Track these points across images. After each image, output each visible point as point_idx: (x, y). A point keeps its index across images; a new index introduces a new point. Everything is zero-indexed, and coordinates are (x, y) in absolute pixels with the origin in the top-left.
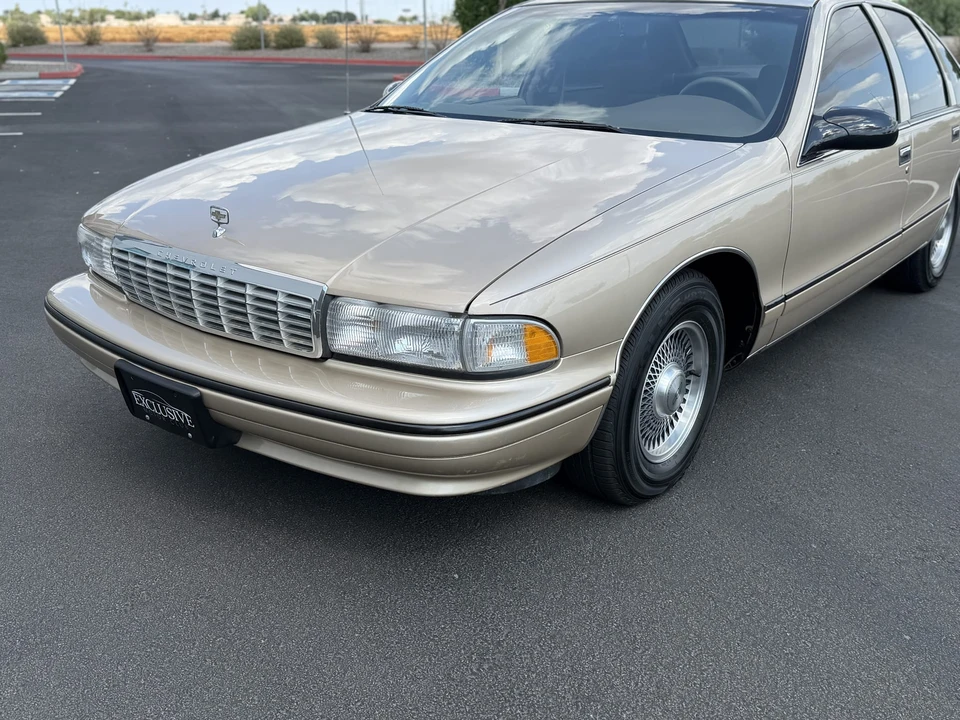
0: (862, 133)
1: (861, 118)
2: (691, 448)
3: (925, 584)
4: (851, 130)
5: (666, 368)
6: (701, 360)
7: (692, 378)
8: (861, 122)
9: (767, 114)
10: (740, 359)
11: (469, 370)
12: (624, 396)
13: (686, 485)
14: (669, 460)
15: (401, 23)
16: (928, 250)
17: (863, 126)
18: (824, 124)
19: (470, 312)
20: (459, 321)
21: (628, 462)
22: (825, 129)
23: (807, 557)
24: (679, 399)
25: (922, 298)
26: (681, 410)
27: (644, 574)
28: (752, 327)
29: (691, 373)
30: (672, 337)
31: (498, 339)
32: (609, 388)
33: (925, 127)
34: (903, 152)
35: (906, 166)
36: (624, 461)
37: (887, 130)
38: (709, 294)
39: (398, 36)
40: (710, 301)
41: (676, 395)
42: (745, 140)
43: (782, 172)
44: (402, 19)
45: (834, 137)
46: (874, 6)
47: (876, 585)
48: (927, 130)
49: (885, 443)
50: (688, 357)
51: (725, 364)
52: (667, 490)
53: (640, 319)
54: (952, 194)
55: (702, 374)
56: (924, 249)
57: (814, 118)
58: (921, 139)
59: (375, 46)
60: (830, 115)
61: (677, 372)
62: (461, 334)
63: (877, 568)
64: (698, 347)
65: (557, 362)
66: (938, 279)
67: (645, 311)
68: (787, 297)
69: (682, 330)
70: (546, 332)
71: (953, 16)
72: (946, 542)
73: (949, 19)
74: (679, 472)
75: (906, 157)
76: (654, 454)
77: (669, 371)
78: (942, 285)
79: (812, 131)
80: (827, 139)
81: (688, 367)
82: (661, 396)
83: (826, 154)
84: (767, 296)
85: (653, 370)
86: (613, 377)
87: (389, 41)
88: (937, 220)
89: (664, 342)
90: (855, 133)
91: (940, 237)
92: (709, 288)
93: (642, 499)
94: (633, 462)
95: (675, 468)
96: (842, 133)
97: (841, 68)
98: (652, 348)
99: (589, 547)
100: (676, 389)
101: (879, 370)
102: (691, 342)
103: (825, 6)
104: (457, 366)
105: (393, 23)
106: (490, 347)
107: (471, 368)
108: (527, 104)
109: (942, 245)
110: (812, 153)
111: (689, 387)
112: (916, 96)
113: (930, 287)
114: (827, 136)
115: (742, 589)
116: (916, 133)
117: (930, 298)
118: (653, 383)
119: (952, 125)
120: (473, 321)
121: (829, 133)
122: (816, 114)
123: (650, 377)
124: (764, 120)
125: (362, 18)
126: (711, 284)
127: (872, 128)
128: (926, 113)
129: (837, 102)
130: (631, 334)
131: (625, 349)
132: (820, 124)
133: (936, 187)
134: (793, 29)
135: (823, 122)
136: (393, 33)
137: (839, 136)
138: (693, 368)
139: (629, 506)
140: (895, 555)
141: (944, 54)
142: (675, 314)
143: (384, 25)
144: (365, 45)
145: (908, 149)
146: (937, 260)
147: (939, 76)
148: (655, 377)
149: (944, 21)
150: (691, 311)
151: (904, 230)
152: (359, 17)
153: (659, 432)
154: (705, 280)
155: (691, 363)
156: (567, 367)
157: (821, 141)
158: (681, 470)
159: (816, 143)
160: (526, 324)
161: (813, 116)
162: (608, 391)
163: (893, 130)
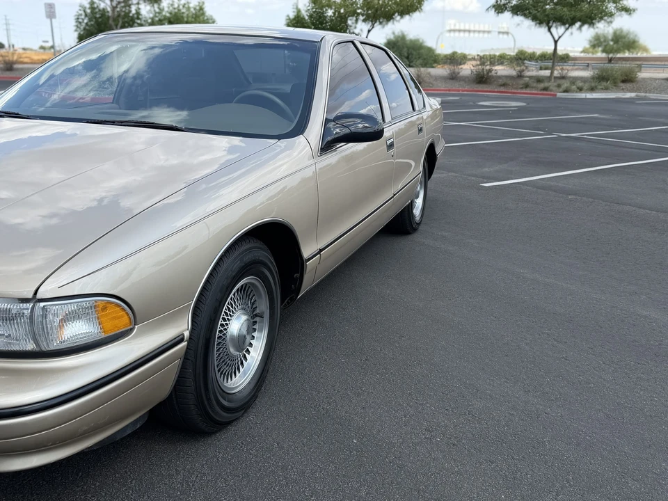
0: (360, 131)
1: (359, 121)
2: (262, 373)
3: (434, 459)
4: (352, 129)
5: (235, 316)
6: (263, 306)
7: (258, 319)
8: (359, 123)
9: (296, 118)
10: (293, 299)
11: (44, 349)
12: (200, 345)
13: (260, 405)
14: (245, 388)
15: (42, 51)
16: (410, 207)
17: (361, 126)
18: (334, 125)
19: (39, 296)
20: (30, 306)
21: (208, 399)
22: (334, 129)
23: (351, 452)
24: (248, 337)
25: (410, 237)
26: (251, 345)
27: (227, 494)
28: (299, 275)
29: (256, 315)
30: (238, 290)
31: (69, 318)
32: (184, 344)
33: (401, 125)
34: (389, 142)
35: (392, 152)
36: (204, 398)
37: (376, 128)
38: (264, 255)
39: (39, 60)
40: (264, 259)
41: (245, 336)
42: (279, 137)
43: (309, 160)
44: (42, 48)
45: (342, 134)
46: (361, 43)
47: (401, 467)
48: (403, 127)
49: (396, 347)
50: (253, 304)
51: (281, 304)
52: (246, 411)
53: (207, 281)
54: (421, 169)
55: (265, 316)
56: (409, 205)
57: (327, 121)
58: (400, 133)
59: (16, 66)
60: (338, 118)
61: (244, 318)
62: (31, 317)
63: (400, 452)
64: (260, 296)
65: (132, 330)
66: (419, 224)
67: (211, 274)
68: (321, 250)
69: (246, 284)
70: (119, 306)
71: (412, 54)
72: (444, 422)
73: (410, 56)
74: (253, 396)
75: (391, 146)
76: (232, 386)
77: (238, 317)
78: (421, 228)
79: (326, 131)
80: (337, 136)
81: (253, 311)
82: (233, 338)
83: (338, 146)
84: (306, 252)
85: (224, 319)
86: (187, 334)
87: (31, 63)
88: (415, 186)
89: (231, 295)
90: (356, 131)
91: (417, 197)
92: (264, 250)
93: (224, 425)
94: (212, 397)
95: (250, 393)
96: (346, 131)
97: (345, 86)
98: (220, 303)
99: (180, 478)
100: (244, 332)
101: (388, 292)
102: (254, 292)
103: (329, 41)
104: (30, 346)
105: (35, 51)
106: (61, 327)
107: (45, 347)
108: (120, 109)
109: (419, 202)
110: (328, 145)
111: (256, 327)
112: (394, 105)
113: (415, 230)
114: (337, 133)
115: (304, 491)
116: (397, 129)
117: (415, 237)
118: (225, 329)
119: (418, 123)
120: (42, 304)
121: (337, 131)
122: (329, 118)
123: (222, 325)
124: (293, 122)
125: (9, 46)
126: (265, 247)
127: (366, 127)
128: (402, 116)
129: (345, 109)
130: (201, 294)
131: (196, 307)
132: (331, 125)
133: (413, 164)
134: (308, 57)
135: (333, 123)
136: (36, 58)
137: (344, 133)
138: (257, 311)
139: (214, 433)
140: (412, 439)
141: (409, 77)
142: (237, 273)
143: (28, 52)
144: (9, 66)
145: (392, 140)
146: (417, 212)
147: (407, 91)
148: (227, 324)
149: (408, 58)
150: (250, 269)
151: (394, 195)
152: (7, 46)
153: (234, 366)
154: (259, 244)
155: (256, 307)
156: (141, 333)
157: (333, 137)
158: (255, 394)
159: (329, 138)
160: (96, 301)
161: (326, 119)
162: (184, 346)
163: (380, 128)
